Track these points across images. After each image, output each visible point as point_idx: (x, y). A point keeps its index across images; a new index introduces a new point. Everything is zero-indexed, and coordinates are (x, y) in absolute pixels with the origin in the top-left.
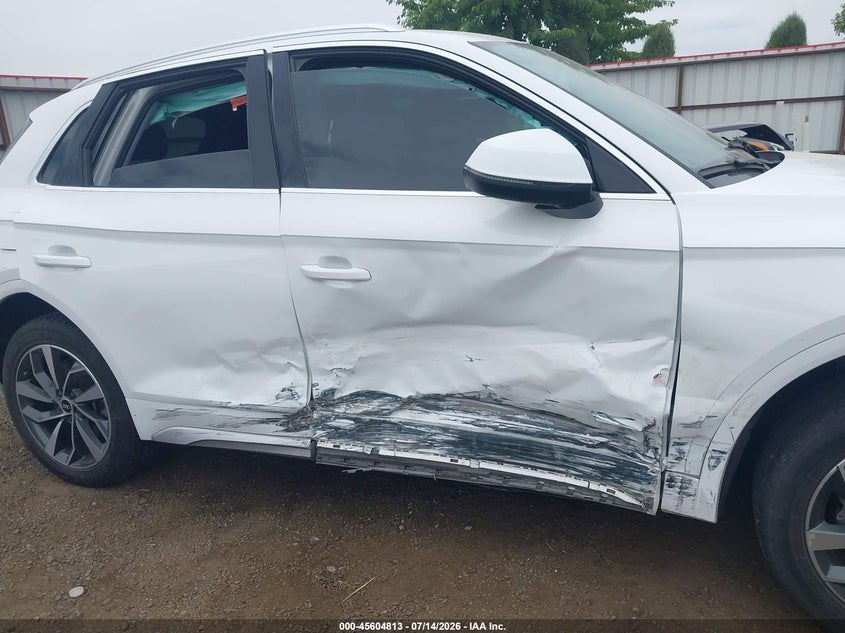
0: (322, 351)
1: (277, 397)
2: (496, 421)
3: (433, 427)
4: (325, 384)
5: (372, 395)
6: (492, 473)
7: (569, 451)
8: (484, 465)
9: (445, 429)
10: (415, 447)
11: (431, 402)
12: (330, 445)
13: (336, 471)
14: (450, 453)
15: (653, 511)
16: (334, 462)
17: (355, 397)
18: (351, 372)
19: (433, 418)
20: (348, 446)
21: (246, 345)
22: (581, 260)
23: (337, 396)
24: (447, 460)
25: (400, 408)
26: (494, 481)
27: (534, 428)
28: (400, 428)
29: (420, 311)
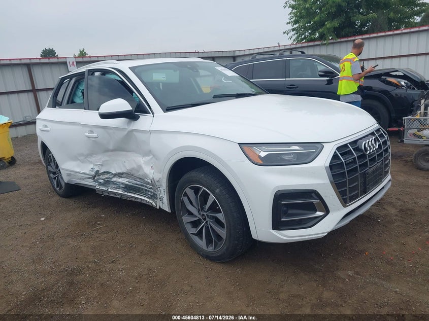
0: (94, 159)
1: (90, 171)
2: (133, 181)
3: (120, 183)
4: (96, 169)
5: (108, 173)
6: (132, 197)
7: (146, 190)
8: (130, 194)
9: (122, 183)
10: (116, 188)
11: (120, 175)
12: (98, 187)
13: (100, 195)
14: (124, 190)
15: (158, 208)
16: (100, 193)
17: (104, 173)
18: (102, 165)
19: (121, 180)
20: (103, 188)
21: (82, 155)
22: (134, 133)
23: (100, 172)
24: (123, 193)
25: (114, 177)
26: (133, 199)
27: (140, 183)
28: (114, 183)
29: (111, 147)
